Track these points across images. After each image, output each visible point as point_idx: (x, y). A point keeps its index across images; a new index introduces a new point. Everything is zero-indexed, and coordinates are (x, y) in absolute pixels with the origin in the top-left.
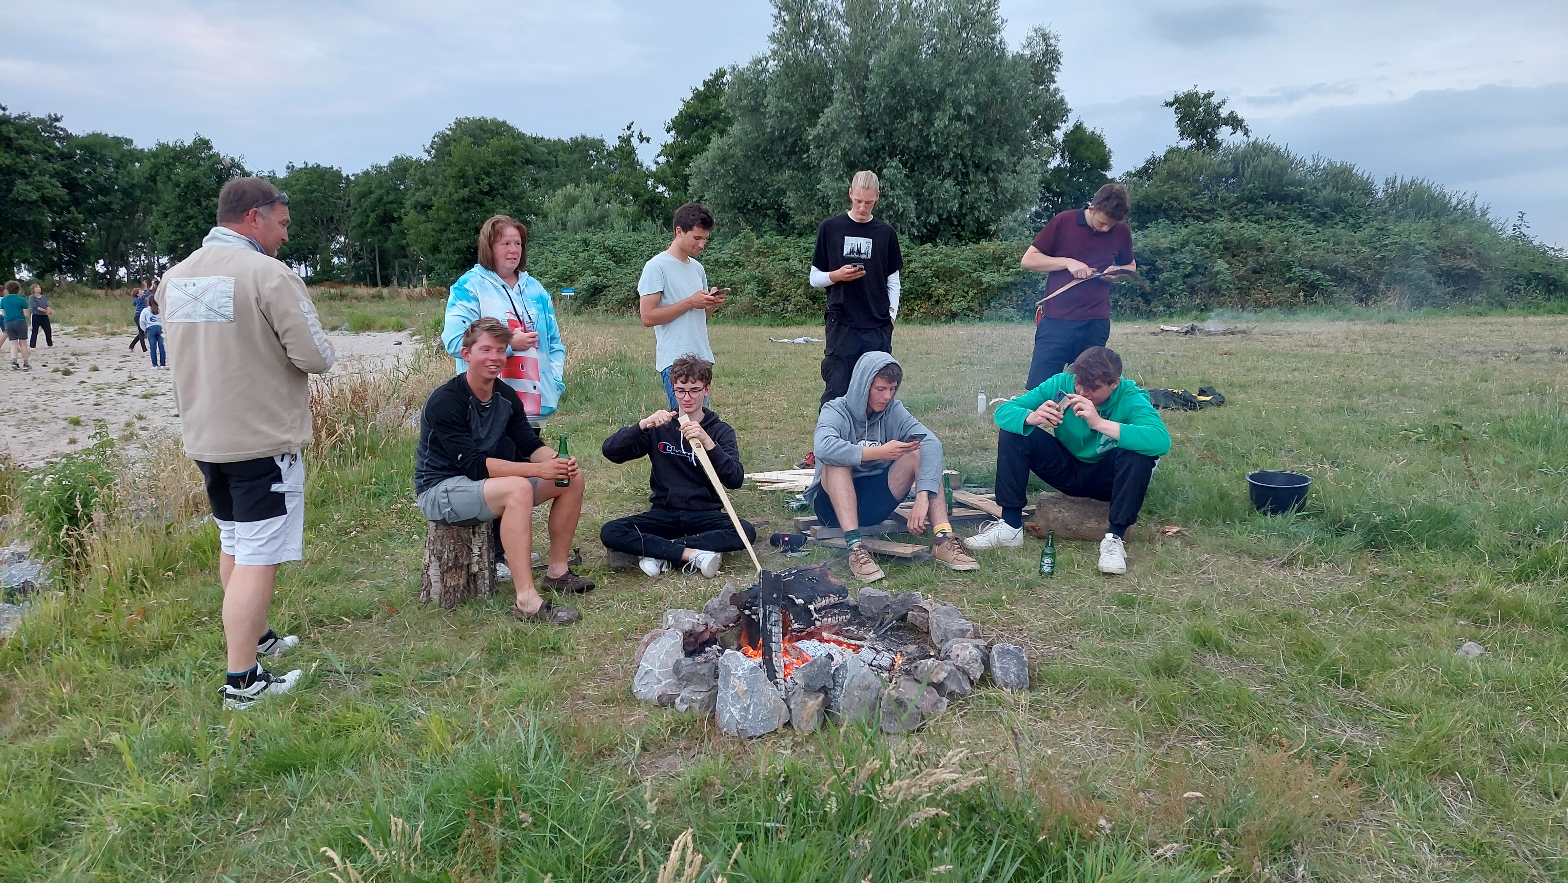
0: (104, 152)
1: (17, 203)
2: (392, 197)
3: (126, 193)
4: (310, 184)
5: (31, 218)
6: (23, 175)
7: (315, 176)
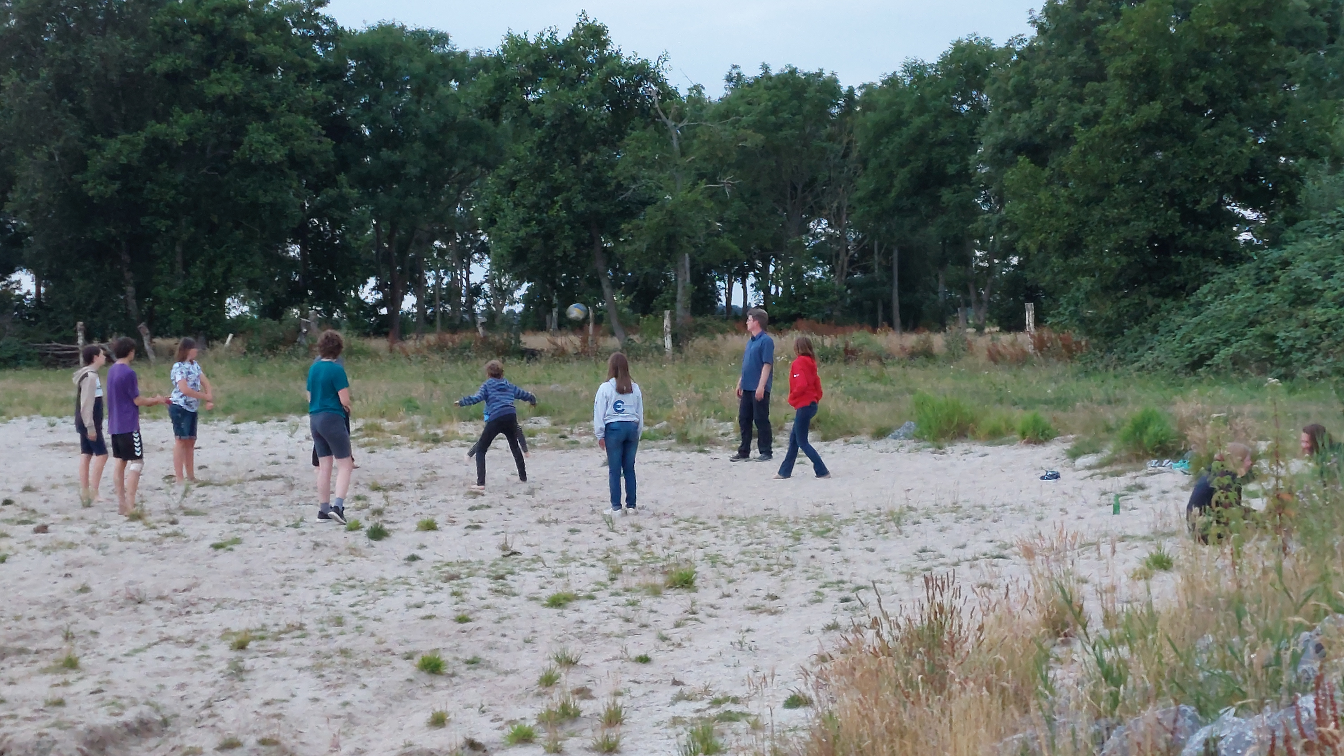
0: (399, 62)
1: (247, 168)
2: (946, 131)
3: (431, 142)
4: (774, 111)
5: (268, 199)
6: (262, 114)
7: (785, 93)
